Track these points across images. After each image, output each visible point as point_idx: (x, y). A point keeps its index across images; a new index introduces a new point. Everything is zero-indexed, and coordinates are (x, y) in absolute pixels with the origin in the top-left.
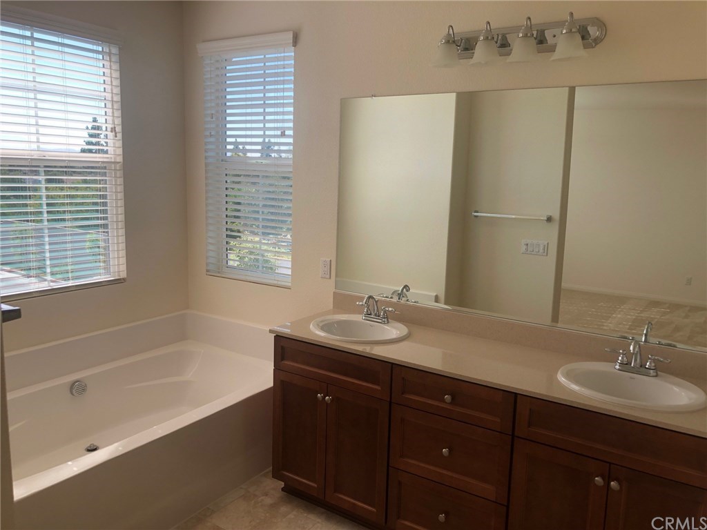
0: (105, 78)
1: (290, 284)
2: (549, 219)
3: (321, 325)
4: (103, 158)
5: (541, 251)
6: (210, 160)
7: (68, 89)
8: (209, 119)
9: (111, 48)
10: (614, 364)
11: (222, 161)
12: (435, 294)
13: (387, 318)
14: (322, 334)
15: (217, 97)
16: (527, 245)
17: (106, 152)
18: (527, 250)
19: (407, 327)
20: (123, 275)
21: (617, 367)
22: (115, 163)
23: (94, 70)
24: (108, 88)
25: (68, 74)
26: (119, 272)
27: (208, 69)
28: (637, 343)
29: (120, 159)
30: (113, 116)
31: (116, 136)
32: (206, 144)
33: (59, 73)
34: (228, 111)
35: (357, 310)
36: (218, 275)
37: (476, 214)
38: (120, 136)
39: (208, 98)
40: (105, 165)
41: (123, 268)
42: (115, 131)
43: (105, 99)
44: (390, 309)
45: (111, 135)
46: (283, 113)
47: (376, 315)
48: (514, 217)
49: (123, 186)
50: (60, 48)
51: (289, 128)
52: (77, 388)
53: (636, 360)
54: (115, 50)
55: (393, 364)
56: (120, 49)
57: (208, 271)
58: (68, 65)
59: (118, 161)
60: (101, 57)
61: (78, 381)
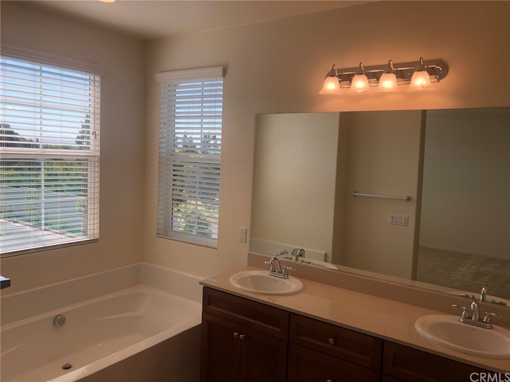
0: (90, 97)
1: (216, 246)
2: (409, 199)
3: (238, 279)
4: (86, 153)
5: (403, 222)
6: (162, 155)
7: (64, 105)
8: (162, 126)
9: (95, 77)
10: (459, 317)
11: (171, 155)
12: (325, 252)
13: (287, 274)
14: (238, 286)
15: (169, 111)
16: (393, 217)
17: (88, 148)
18: (392, 221)
19: (302, 282)
20: (97, 236)
21: (461, 320)
22: (94, 156)
23: (83, 92)
24: (92, 104)
25: (65, 95)
26: (94, 234)
27: (163, 91)
28: (476, 301)
29: (98, 154)
30: (94, 124)
31: (96, 138)
32: (160, 143)
33: (58, 94)
34: (176, 121)
35: (266, 268)
36: (166, 237)
37: (354, 194)
38: (98, 137)
39: (162, 111)
40: (87, 158)
41: (97, 231)
42: (95, 134)
43: (90, 112)
44: (290, 268)
45: (92, 137)
46: (215, 123)
47: (279, 272)
48: (383, 196)
49: (99, 173)
50: (60, 77)
51: (219, 134)
52: (59, 321)
53: (475, 316)
54: (98, 78)
55: (290, 312)
56: (101, 78)
57: (158, 234)
58: (65, 89)
59: (96, 155)
60: (88, 83)
61: (59, 316)
